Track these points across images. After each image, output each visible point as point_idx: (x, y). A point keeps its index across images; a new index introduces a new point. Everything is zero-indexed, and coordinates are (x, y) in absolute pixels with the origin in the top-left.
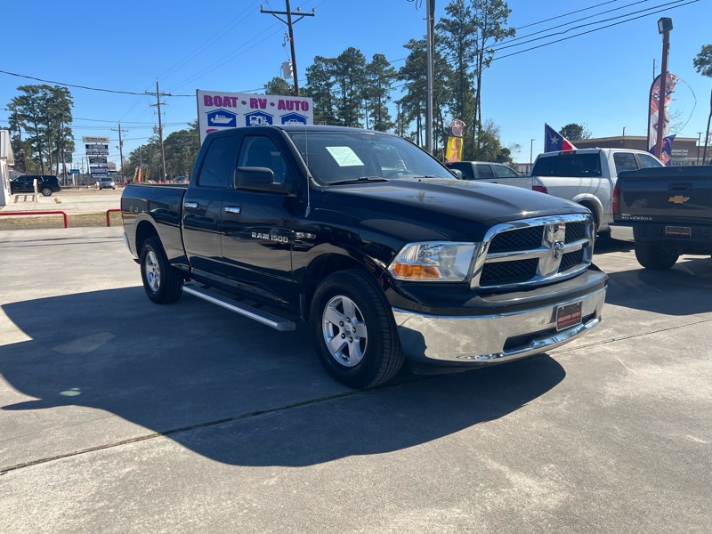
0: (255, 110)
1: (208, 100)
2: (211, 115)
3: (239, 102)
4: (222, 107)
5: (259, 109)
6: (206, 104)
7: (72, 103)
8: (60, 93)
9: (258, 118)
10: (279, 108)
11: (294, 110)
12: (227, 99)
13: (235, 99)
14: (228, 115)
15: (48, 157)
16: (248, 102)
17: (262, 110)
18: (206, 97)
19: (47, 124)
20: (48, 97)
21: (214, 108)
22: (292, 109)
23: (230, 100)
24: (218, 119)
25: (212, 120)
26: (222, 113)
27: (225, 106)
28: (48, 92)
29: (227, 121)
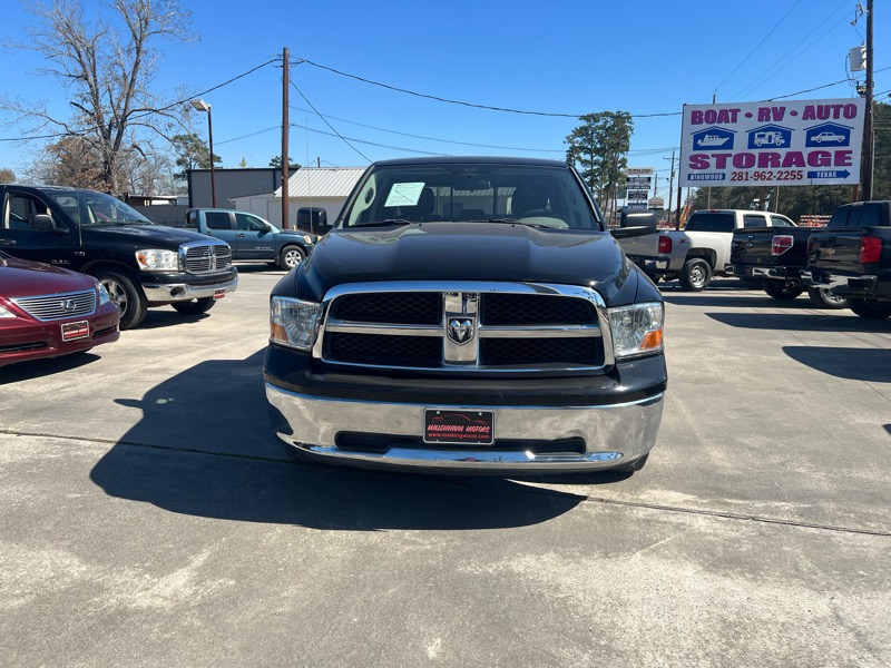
0: (765, 123)
1: (696, 117)
2: (699, 136)
3: (740, 116)
4: (716, 124)
5: (772, 121)
6: (693, 122)
7: (632, 130)
8: (621, 119)
9: (767, 134)
10: (805, 118)
11: (831, 119)
12: (724, 113)
13: (735, 112)
14: (722, 134)
15: (599, 192)
16: (756, 114)
17: (777, 123)
18: (694, 113)
19: (603, 156)
20: (608, 125)
21: (704, 126)
22: (827, 116)
23: (730, 114)
24: (708, 141)
25: (699, 142)
26: (713, 132)
27: (720, 122)
28: (609, 119)
29: (721, 141)
